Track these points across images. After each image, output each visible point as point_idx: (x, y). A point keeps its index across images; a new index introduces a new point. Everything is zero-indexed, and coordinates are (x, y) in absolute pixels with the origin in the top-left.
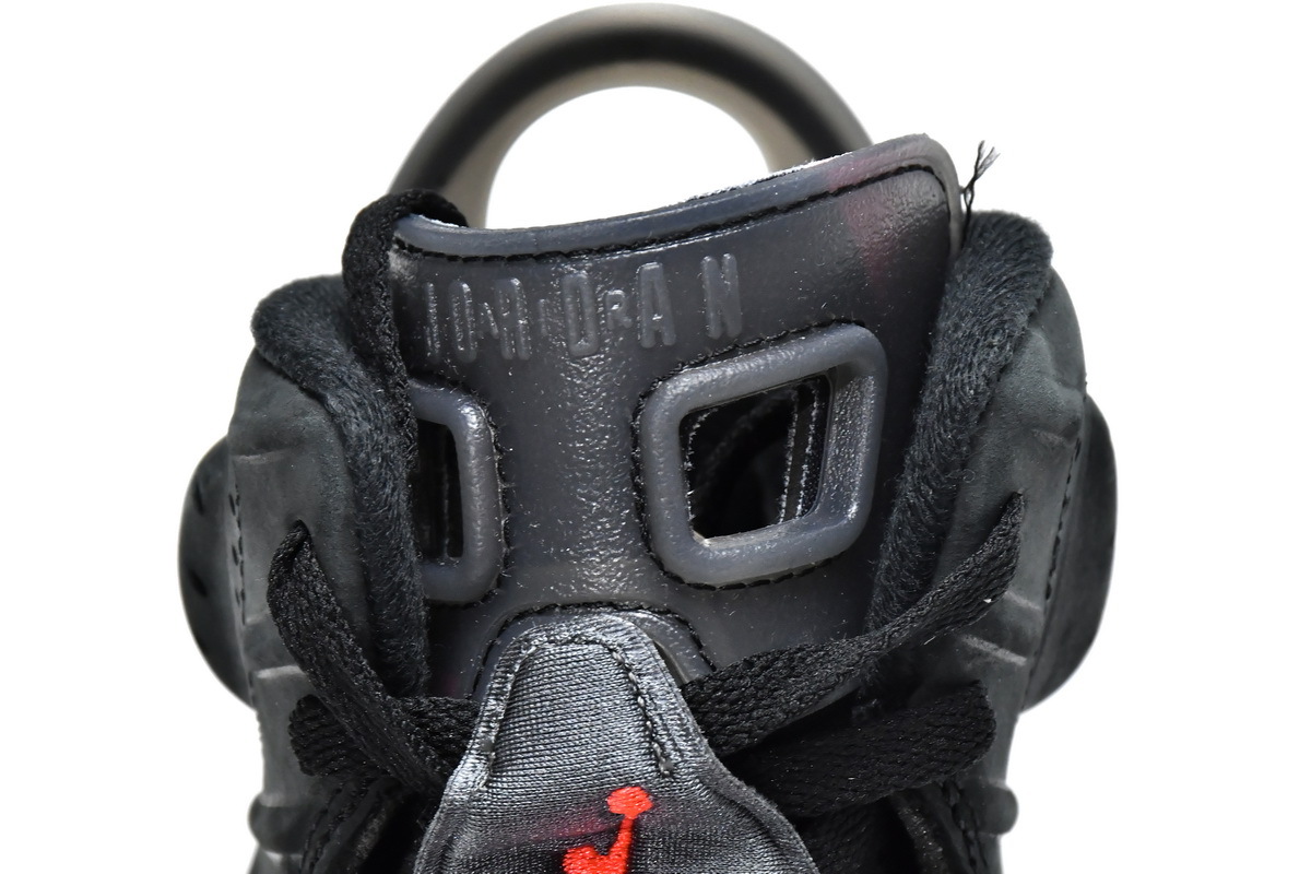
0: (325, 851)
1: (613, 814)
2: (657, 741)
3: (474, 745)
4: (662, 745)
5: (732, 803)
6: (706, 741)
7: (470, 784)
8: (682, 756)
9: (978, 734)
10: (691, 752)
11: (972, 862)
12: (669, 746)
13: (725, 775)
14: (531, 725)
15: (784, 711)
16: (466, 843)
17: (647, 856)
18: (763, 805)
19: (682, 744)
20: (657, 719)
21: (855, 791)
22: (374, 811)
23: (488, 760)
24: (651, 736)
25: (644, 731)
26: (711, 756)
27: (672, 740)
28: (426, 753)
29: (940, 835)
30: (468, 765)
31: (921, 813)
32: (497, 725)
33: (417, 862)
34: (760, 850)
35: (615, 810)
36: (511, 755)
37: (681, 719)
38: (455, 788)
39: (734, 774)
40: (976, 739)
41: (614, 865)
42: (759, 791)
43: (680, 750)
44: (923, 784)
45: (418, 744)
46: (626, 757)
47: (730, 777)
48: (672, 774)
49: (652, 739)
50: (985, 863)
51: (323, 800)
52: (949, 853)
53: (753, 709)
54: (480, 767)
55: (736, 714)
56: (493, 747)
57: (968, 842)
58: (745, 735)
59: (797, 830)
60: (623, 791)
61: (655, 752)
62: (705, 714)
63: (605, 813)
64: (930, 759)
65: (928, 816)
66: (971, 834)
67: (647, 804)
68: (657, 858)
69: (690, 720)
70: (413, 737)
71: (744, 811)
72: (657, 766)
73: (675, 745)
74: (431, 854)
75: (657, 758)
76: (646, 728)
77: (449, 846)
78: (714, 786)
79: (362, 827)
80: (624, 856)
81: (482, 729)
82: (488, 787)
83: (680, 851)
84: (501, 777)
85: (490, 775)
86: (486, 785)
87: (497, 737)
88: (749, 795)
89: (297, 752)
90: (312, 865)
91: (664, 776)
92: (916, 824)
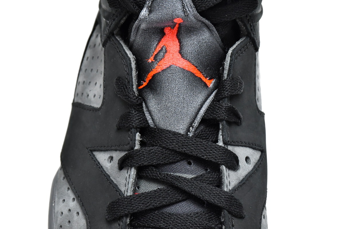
0: (114, 22)
1: (175, 23)
2: (185, 8)
3: (146, 6)
4: (186, 9)
5: (200, 21)
6: (195, 9)
7: (145, 15)
8: (190, 12)
9: (254, 6)
10: (192, 11)
11: (252, 30)
12: (187, 10)
13: (199, 16)
14: (158, 3)
15: (212, 3)
16: (143, 26)
17: (182, 30)
18: (207, 21)
19: (190, 9)
20: (185, 4)
21: (227, 18)
22: (125, 16)
23: (149, 9)
24: (184, 7)
25: (182, 6)
26: (196, 12)
27: (188, 8)
28: (136, 7)
29: (245, 25)
30: (144, 10)
31: (241, 21)
32: (151, 2)
33: (133, 28)
34: (206, 30)
35: (175, 22)
36: (154, 9)
37: (190, 4)
38: (141, 16)
39: (201, 16)
40: (254, 7)
41: (175, 31)
42: (206, 19)
43: (190, 11)
44: (242, 16)
45: (134, 5)
46: (178, 12)
47: (200, 17)
48: (187, 16)
49: (184, 8)
50: (254, 29)
51: (114, 12)
52: (247, 28)
53: (206, 2)
54: (147, 11)
55: (202, 3)
56: (150, 7)
57: (251, 26)
58: (204, 8)
59: (214, 26)
60: (177, 19)
61: (184, 11)
62: (195, 3)
63: (173, 22)
64: (244, 12)
65: (242, 21)
66: (252, 24)
67: (182, 21)
68: (184, 31)
69: (192, 4)
70: (133, 4)
71: (203, 22)
72: (184, 14)
73: (189, 9)
74: (136, 27)
75: (185, 12)
76: (183, 5)
77: (140, 26)
78: (197, 18)
79: (122, 19)
80: (177, 29)
81: (148, 2)
82: (148, 16)
83: (189, 29)
84: (151, 14)
85: (149, 13)
86: (148, 15)
87: (151, 5)
88: (204, 20)
89: (108, 3)
90: (111, 24)
91: (186, 16)
92: (240, 23)
